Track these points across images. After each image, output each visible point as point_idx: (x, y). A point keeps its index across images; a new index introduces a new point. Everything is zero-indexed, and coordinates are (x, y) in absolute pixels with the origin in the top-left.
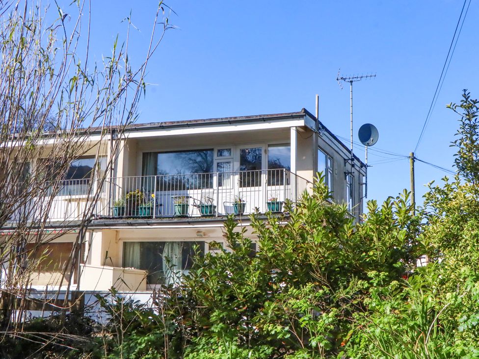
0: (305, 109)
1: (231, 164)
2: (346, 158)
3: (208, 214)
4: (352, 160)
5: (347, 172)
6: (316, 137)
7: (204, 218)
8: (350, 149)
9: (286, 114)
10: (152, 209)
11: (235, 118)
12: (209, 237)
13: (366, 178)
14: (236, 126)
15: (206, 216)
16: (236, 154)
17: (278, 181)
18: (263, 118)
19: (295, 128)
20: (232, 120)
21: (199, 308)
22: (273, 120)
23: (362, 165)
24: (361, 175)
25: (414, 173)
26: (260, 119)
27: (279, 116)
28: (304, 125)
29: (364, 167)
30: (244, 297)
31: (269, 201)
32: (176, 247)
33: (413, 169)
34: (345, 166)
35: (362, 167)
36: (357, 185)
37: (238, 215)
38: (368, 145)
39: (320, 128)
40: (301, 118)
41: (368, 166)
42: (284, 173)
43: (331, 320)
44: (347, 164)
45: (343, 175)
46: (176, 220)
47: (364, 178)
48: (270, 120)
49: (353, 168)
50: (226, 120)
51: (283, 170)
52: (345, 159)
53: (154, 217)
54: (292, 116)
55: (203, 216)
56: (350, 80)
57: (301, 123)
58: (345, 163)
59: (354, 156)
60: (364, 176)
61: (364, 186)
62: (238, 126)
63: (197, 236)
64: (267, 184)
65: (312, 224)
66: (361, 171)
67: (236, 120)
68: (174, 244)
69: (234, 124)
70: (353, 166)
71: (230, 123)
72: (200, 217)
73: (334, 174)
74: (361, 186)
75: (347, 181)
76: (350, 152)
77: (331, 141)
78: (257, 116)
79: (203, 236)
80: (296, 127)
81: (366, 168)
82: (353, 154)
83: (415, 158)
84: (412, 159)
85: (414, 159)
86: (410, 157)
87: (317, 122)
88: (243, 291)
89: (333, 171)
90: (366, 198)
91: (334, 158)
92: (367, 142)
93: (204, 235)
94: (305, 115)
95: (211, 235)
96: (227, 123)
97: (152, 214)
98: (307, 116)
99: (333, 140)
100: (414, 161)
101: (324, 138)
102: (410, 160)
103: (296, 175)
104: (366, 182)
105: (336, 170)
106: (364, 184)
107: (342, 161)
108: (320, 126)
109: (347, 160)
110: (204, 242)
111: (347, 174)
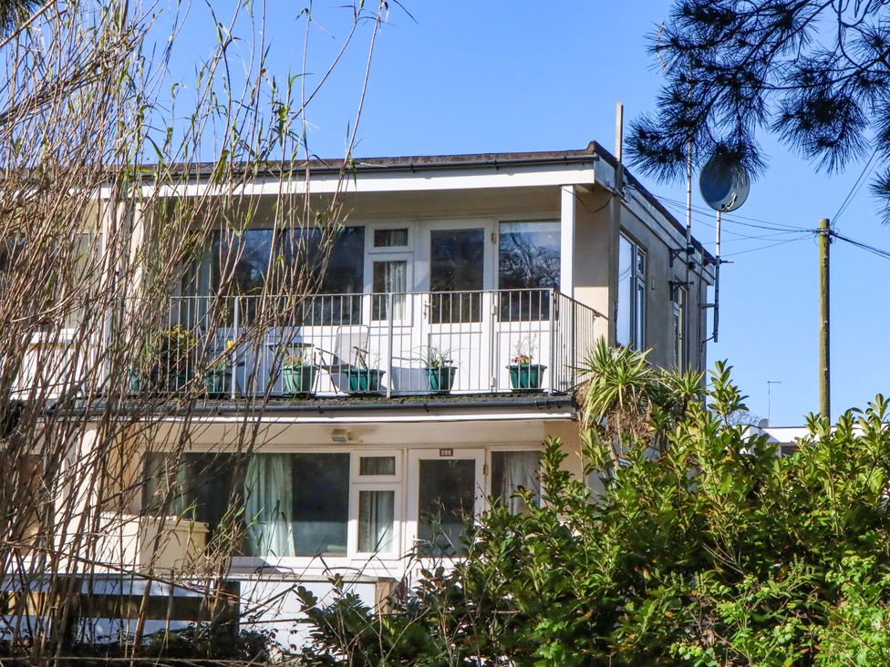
0: (596, 145)
1: (409, 267)
2: (675, 247)
3: (368, 391)
4: (690, 252)
5: (674, 280)
6: (615, 205)
7: (358, 400)
8: (684, 223)
9: (550, 153)
10: (229, 375)
11: (427, 158)
12: (361, 444)
13: (717, 291)
14: (428, 177)
15: (361, 396)
16: (421, 241)
17: (525, 310)
18: (496, 163)
19: (571, 188)
20: (420, 162)
21: (498, 614)
22: (520, 166)
23: (708, 259)
24: (703, 283)
25: (828, 271)
26: (487, 163)
27: (532, 158)
28: (593, 182)
29: (711, 265)
30: (586, 594)
31: (513, 364)
32: (278, 466)
33: (827, 261)
34: (671, 266)
35: (706, 264)
36: (694, 309)
37: (439, 395)
38: (723, 209)
39: (624, 184)
40: (587, 165)
41: (721, 262)
42: (551, 298)
43: (788, 637)
44: (676, 261)
45: (665, 290)
46: (287, 404)
47: (711, 290)
48: (511, 167)
49: (690, 273)
50: (404, 164)
51: (548, 291)
52: (671, 250)
53: (233, 397)
54: (566, 159)
55: (354, 396)
57: (586, 176)
58: (671, 259)
59: (694, 241)
60: (709, 284)
61: (710, 311)
62: (433, 179)
63: (332, 442)
64: (496, 317)
65: (714, 460)
66: (703, 273)
67: (429, 163)
68: (274, 460)
69: (424, 173)
70: (691, 266)
71: (414, 171)
72: (346, 398)
73: (650, 288)
74: (702, 311)
76: (684, 232)
77: (644, 208)
78: (479, 156)
79: (348, 442)
80: (574, 185)
81: (718, 268)
82: (692, 237)
83: (831, 233)
84: (825, 236)
85: (828, 235)
86: (818, 232)
87: (619, 168)
88: (587, 583)
89: (646, 283)
90: (716, 341)
91: (650, 249)
92: (722, 202)
93: (350, 439)
94: (598, 159)
95: (367, 439)
96: (406, 171)
97: (228, 387)
98: (601, 159)
99: (649, 206)
100: (829, 241)
101: (632, 205)
102: (820, 240)
103: (572, 300)
104: (717, 300)
105: (652, 278)
106: (710, 306)
107: (665, 255)
108: (625, 178)
109: (676, 250)
110: (348, 456)
111: (674, 286)
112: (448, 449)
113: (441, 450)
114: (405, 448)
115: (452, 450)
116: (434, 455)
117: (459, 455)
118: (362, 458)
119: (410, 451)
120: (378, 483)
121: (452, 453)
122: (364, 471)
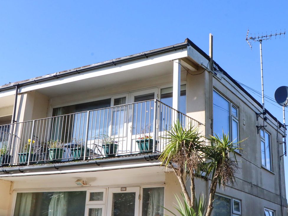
0: (188, 38)
1: (126, 112)
2: (258, 112)
4: (264, 114)
5: (259, 126)
6: (209, 76)
8: (262, 103)
12: (90, 186)
18: (145, 55)
20: (117, 60)
22: (156, 55)
23: (281, 125)
24: (279, 134)
26: (142, 55)
28: (187, 56)
29: (282, 127)
34: (257, 120)
35: (280, 127)
38: (285, 106)
39: (215, 69)
40: (184, 49)
44: (259, 118)
49: (265, 122)
50: (110, 62)
52: (256, 113)
53: (28, 164)
54: (174, 47)
56: (260, 39)
57: (184, 54)
58: (257, 118)
59: (266, 110)
66: (279, 130)
67: (120, 60)
70: (265, 120)
71: (115, 64)
74: (280, 145)
75: (260, 136)
76: (262, 107)
79: (84, 186)
80: (179, 59)
87: (211, 61)
89: (239, 120)
91: (241, 108)
93: (85, 184)
94: (190, 47)
95: (93, 184)
96: (112, 65)
101: (223, 82)
104: (285, 141)
105: (244, 120)
107: (254, 116)
109: (259, 114)
110: (85, 192)
111: (259, 128)
112: (124, 188)
113: (121, 188)
114: (108, 188)
115: (126, 188)
116: (118, 191)
117: (129, 190)
118: (91, 193)
119: (109, 189)
120: (96, 204)
121: (126, 189)
122: (91, 199)
